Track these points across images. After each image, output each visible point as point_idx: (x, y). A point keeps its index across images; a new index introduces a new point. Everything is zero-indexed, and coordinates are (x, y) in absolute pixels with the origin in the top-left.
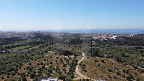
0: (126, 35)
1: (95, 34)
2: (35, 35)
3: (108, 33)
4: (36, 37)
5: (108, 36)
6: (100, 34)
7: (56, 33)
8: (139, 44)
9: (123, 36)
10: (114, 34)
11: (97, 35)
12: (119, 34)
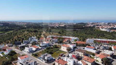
0: (72, 23)
1: (51, 23)
2: (2, 25)
3: (60, 23)
4: (3, 25)
5: (60, 24)
6: (55, 23)
7: (20, 22)
8: (75, 28)
9: (70, 24)
10: (64, 23)
11: (53, 24)
12: (68, 23)
